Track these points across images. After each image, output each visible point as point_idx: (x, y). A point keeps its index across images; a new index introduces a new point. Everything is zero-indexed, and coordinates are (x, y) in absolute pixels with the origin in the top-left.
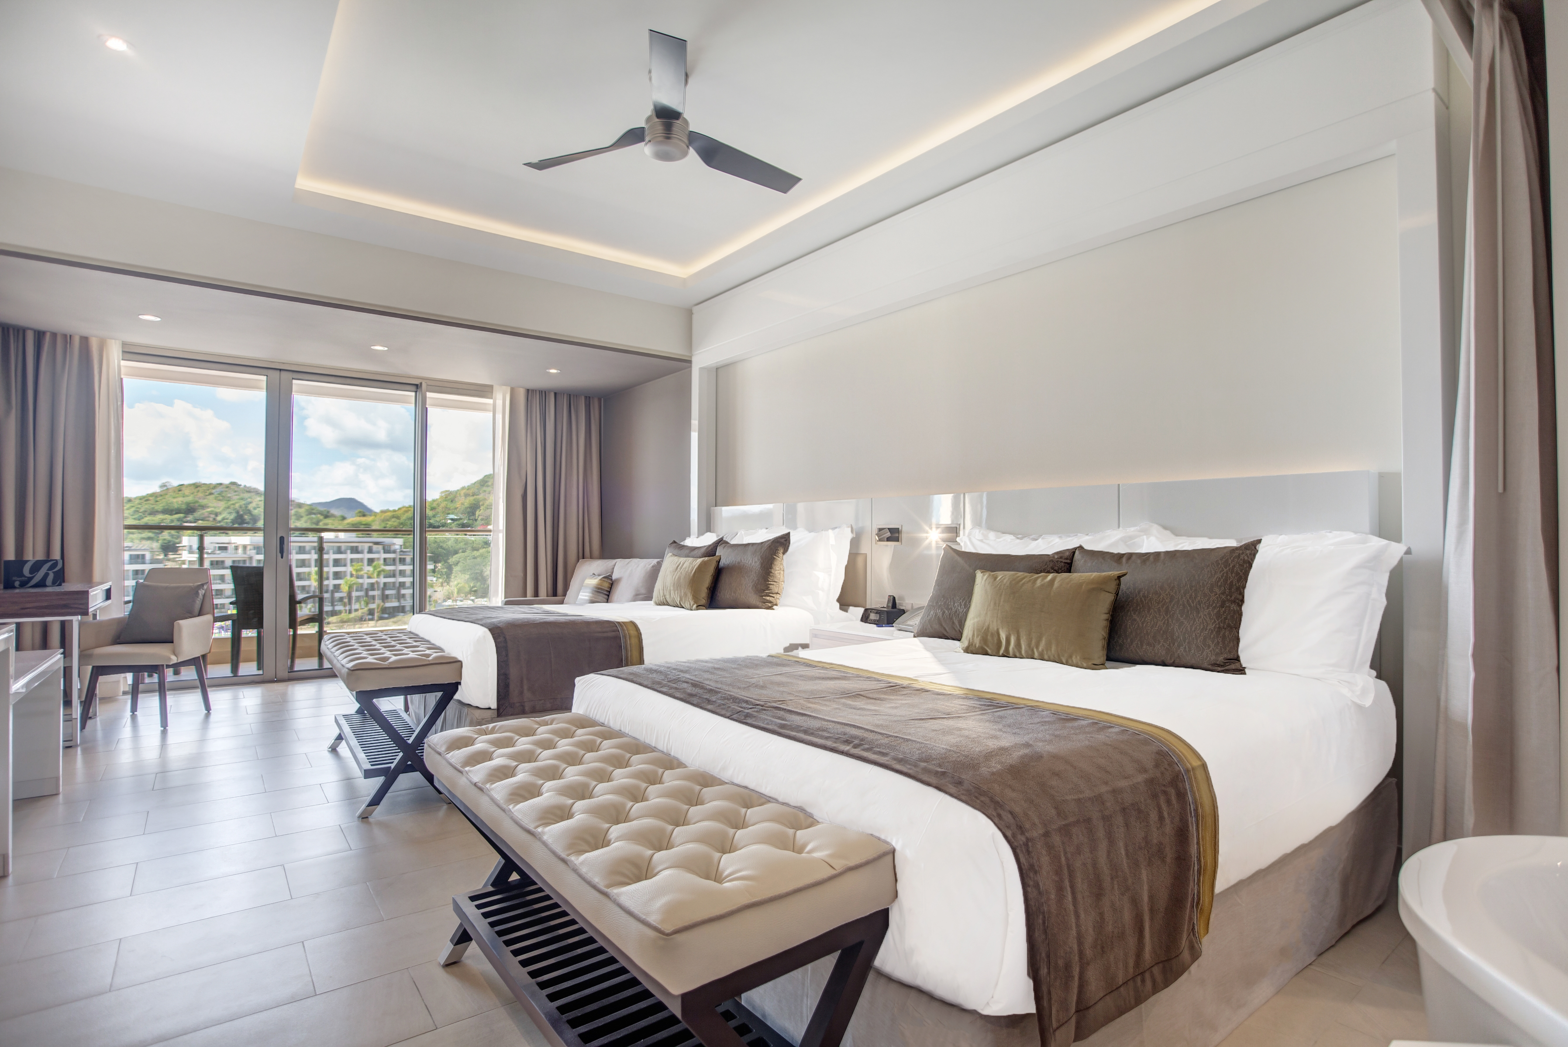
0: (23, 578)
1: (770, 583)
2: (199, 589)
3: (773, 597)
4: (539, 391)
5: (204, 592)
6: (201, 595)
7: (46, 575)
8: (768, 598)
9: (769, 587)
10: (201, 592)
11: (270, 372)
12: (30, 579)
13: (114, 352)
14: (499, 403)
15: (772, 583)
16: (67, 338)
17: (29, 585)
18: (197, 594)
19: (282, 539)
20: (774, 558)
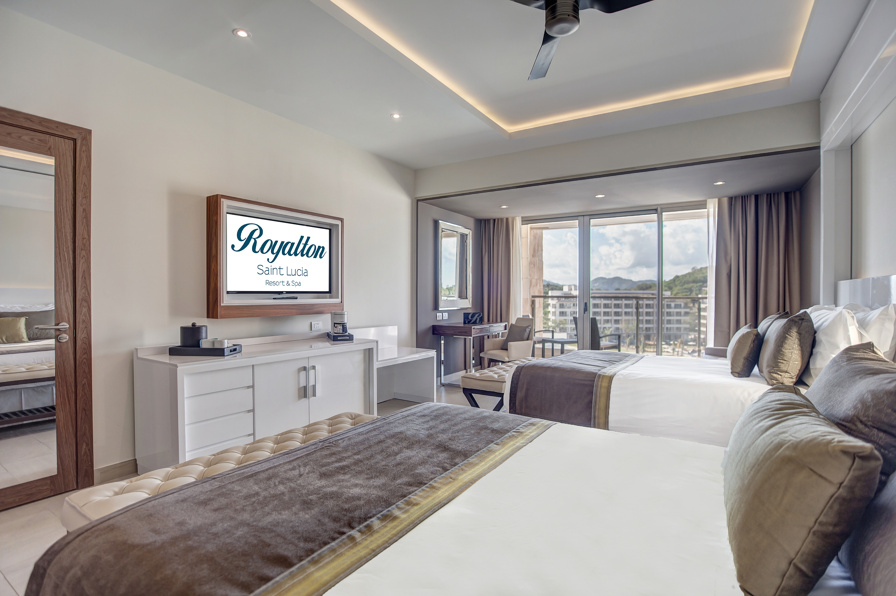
0: (469, 320)
1: (779, 361)
2: (527, 328)
3: (781, 375)
4: (742, 197)
5: (529, 330)
6: (527, 331)
7: (477, 319)
8: (775, 375)
9: (778, 365)
10: (528, 330)
11: (579, 218)
12: (471, 320)
13: (518, 221)
14: (711, 210)
15: (781, 361)
16: (502, 219)
17: (470, 323)
18: (525, 330)
19: (586, 304)
20: (786, 337)
